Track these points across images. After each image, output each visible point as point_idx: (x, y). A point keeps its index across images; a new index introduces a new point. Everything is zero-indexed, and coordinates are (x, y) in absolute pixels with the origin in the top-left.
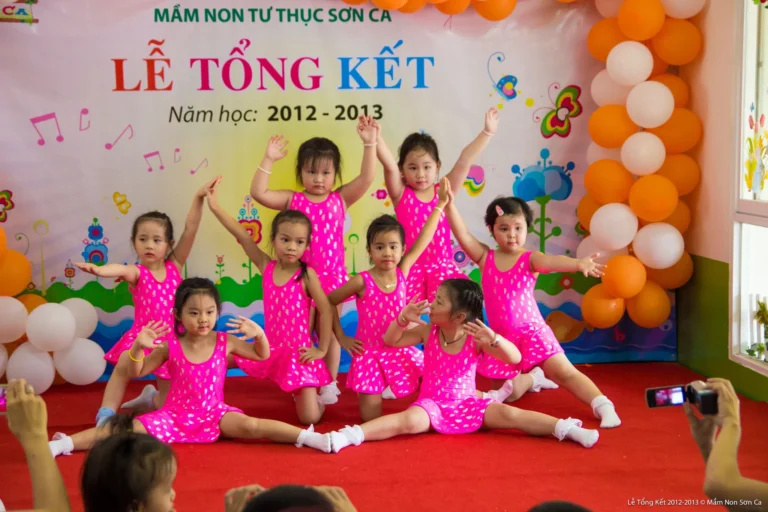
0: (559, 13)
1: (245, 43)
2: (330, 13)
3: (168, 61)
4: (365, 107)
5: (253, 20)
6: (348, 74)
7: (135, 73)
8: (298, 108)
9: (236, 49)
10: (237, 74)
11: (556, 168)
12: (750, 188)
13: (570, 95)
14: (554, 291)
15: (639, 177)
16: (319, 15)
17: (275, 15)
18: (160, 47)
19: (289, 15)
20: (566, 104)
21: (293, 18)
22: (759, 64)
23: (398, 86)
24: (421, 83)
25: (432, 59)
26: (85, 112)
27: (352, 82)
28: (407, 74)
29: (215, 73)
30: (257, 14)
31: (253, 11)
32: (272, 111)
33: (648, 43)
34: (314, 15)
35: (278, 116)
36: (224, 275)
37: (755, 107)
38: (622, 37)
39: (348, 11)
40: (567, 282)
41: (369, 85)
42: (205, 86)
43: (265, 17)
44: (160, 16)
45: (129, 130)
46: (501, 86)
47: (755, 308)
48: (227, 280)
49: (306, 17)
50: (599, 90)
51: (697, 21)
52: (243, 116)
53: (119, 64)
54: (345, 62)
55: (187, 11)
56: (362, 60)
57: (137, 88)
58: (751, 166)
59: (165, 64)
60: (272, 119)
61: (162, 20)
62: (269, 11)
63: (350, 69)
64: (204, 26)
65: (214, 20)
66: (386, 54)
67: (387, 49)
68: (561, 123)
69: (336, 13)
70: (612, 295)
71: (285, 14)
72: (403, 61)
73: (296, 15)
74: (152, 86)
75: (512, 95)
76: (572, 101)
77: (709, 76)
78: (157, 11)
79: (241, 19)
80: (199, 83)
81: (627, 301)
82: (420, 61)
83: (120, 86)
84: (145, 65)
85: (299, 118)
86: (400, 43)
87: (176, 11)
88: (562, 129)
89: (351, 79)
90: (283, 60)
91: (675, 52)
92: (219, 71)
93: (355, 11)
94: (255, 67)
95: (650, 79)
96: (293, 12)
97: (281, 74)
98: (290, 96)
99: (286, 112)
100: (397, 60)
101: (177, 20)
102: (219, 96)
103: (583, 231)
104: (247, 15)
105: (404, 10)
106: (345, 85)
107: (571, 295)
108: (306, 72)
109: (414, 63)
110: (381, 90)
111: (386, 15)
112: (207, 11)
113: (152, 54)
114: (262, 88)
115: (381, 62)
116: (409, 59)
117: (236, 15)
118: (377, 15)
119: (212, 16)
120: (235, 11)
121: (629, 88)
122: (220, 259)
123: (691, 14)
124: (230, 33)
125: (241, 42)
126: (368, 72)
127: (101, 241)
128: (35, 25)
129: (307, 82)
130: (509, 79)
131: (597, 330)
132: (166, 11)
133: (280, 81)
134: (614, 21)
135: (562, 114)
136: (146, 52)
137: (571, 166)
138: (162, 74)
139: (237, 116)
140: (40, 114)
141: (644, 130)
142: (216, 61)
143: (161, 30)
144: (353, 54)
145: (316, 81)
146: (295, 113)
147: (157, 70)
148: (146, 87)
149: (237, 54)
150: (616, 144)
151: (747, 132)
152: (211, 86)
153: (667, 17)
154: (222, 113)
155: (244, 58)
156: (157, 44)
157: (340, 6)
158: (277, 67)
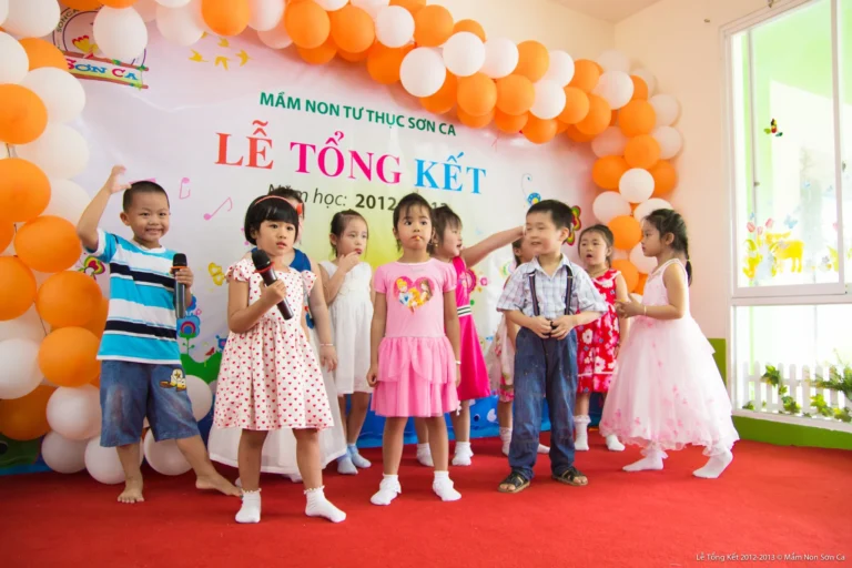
1: (339, 135)
2: (410, 121)
3: (270, 142)
5: (347, 116)
6: (422, 174)
7: (238, 149)
8: (382, 198)
9: (331, 140)
10: (331, 162)
12: (751, 277)
16: (401, 121)
17: (365, 115)
18: (264, 128)
19: (377, 117)
21: (380, 120)
22: (756, 184)
23: (460, 189)
24: (476, 191)
25: (484, 171)
26: (186, 180)
27: (425, 180)
28: (466, 179)
29: (312, 158)
30: (351, 112)
31: (348, 108)
32: (360, 198)
34: (397, 120)
35: (364, 203)
39: (424, 122)
41: (438, 184)
42: (303, 168)
43: (357, 115)
44: (265, 99)
45: (229, 203)
46: (530, 199)
49: (391, 121)
50: (601, 208)
52: (335, 200)
53: (223, 138)
54: (420, 163)
55: (290, 99)
56: (433, 163)
57: (240, 163)
58: (753, 262)
59: (267, 144)
60: (359, 206)
61: (267, 103)
62: (361, 111)
63: (424, 170)
64: (303, 115)
65: (314, 110)
66: (451, 162)
67: (452, 157)
69: (415, 122)
71: (374, 116)
72: (464, 169)
73: (383, 118)
74: (253, 163)
78: (263, 95)
79: (337, 114)
80: (297, 165)
82: (476, 171)
83: (222, 159)
84: (248, 141)
85: (382, 208)
86: (462, 154)
87: (280, 97)
89: (424, 177)
90: (370, 154)
92: (316, 156)
93: (429, 123)
94: (347, 158)
95: (653, 196)
96: (380, 115)
97: (368, 165)
98: (376, 187)
99: (371, 199)
100: (459, 167)
101: (280, 106)
102: (315, 179)
104: (342, 111)
106: (420, 183)
108: (389, 168)
109: (472, 172)
110: (447, 191)
111: (452, 130)
112: (308, 102)
113: (255, 133)
114: (352, 177)
115: (447, 167)
116: (468, 169)
117: (333, 109)
118: (445, 129)
119: (312, 107)
120: (332, 106)
124: (327, 124)
125: (336, 134)
126: (438, 174)
127: (193, 312)
128: (143, 90)
129: (389, 176)
130: (535, 195)
132: (271, 96)
133: (368, 173)
134: (621, 157)
136: (250, 130)
138: (263, 153)
139: (329, 200)
142: (314, 147)
143: (266, 113)
144: (427, 158)
145: (397, 177)
146: (378, 202)
147: (260, 149)
148: (248, 163)
149: (332, 144)
150: (627, 247)
152: (307, 169)
154: (316, 195)
155: (338, 148)
156: (260, 125)
157: (417, 116)
158: (366, 160)
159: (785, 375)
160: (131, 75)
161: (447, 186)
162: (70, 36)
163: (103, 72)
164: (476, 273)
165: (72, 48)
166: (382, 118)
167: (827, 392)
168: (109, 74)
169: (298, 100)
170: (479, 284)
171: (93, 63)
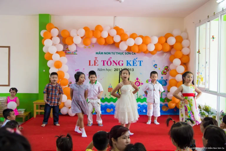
0: (165, 54)
1: (111, 58)
2: (125, 53)
3: (98, 61)
4: (131, 69)
6: (128, 63)
7: (92, 63)
8: (119, 69)
9: (109, 59)
10: (109, 63)
11: (164, 80)
12: (197, 85)
13: (166, 68)
14: (164, 102)
15: (178, 82)
16: (123, 53)
17: (116, 53)
20: (166, 69)
22: (199, 63)
23: (136, 65)
24: (140, 65)
25: (142, 61)
26: (84, 69)
27: (129, 65)
28: (138, 63)
29: (105, 63)
31: (112, 53)
33: (180, 59)
34: (122, 53)
35: (116, 70)
36: (106, 97)
37: (198, 70)
38: (175, 58)
40: (166, 100)
41: (132, 65)
42: (104, 65)
44: (97, 53)
46: (154, 66)
47: (198, 106)
48: (106, 98)
50: (171, 67)
51: (188, 55)
52: (110, 70)
53: (90, 61)
55: (101, 53)
56: (130, 61)
57: (93, 65)
58: (197, 81)
60: (115, 71)
62: (115, 53)
64: (104, 55)
66: (135, 60)
67: (135, 59)
68: (165, 72)
70: (174, 103)
71: (117, 53)
72: (137, 61)
74: (95, 65)
75: (156, 67)
76: (167, 69)
77: (190, 65)
78: (96, 53)
80: (103, 65)
81: (176, 104)
82: (140, 61)
83: (90, 65)
84: (94, 61)
86: (137, 58)
87: (99, 53)
88: (165, 73)
90: (117, 61)
91: (185, 61)
93: (129, 53)
94: (112, 62)
95: (181, 65)
97: (116, 63)
98: (118, 67)
100: (136, 61)
102: (106, 67)
103: (168, 91)
104: (111, 53)
105: (138, 53)
106: (127, 65)
107: (167, 103)
108: (121, 63)
109: (139, 62)
110: (134, 66)
111: (135, 54)
112: (104, 53)
114: (113, 65)
115: (134, 61)
116: (138, 61)
118: (133, 54)
119: (105, 53)
120: (109, 53)
121: (177, 67)
122: (105, 94)
123: (187, 54)
124: (108, 56)
126: (131, 63)
128: (76, 55)
129: (121, 64)
130: (156, 65)
131: (171, 109)
133: (116, 64)
134: (174, 55)
135: (165, 71)
136: (94, 59)
137: (167, 80)
138: (97, 63)
139: (109, 70)
140: (77, 69)
141: (179, 74)
142: (106, 61)
143: (97, 56)
144: (129, 60)
146: (119, 70)
147: (96, 62)
149: (109, 60)
150: (175, 76)
151: (197, 75)
153: (183, 55)
154: (106, 69)
155: (110, 60)
156: (96, 58)
157: (127, 52)
158: (116, 62)
159: (202, 107)
160: (75, 53)
161: (134, 65)
162: (66, 48)
163: (71, 52)
164: (140, 82)
165: (66, 50)
166: (119, 53)
167: (204, 111)
168: (71, 53)
169: (103, 53)
170: (141, 84)
171: (69, 52)
